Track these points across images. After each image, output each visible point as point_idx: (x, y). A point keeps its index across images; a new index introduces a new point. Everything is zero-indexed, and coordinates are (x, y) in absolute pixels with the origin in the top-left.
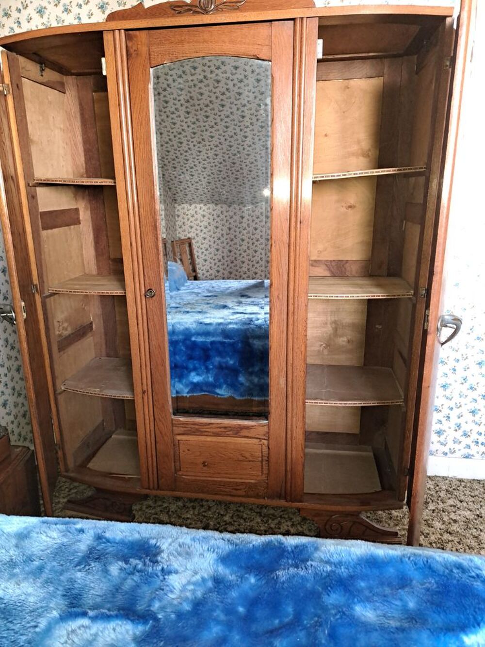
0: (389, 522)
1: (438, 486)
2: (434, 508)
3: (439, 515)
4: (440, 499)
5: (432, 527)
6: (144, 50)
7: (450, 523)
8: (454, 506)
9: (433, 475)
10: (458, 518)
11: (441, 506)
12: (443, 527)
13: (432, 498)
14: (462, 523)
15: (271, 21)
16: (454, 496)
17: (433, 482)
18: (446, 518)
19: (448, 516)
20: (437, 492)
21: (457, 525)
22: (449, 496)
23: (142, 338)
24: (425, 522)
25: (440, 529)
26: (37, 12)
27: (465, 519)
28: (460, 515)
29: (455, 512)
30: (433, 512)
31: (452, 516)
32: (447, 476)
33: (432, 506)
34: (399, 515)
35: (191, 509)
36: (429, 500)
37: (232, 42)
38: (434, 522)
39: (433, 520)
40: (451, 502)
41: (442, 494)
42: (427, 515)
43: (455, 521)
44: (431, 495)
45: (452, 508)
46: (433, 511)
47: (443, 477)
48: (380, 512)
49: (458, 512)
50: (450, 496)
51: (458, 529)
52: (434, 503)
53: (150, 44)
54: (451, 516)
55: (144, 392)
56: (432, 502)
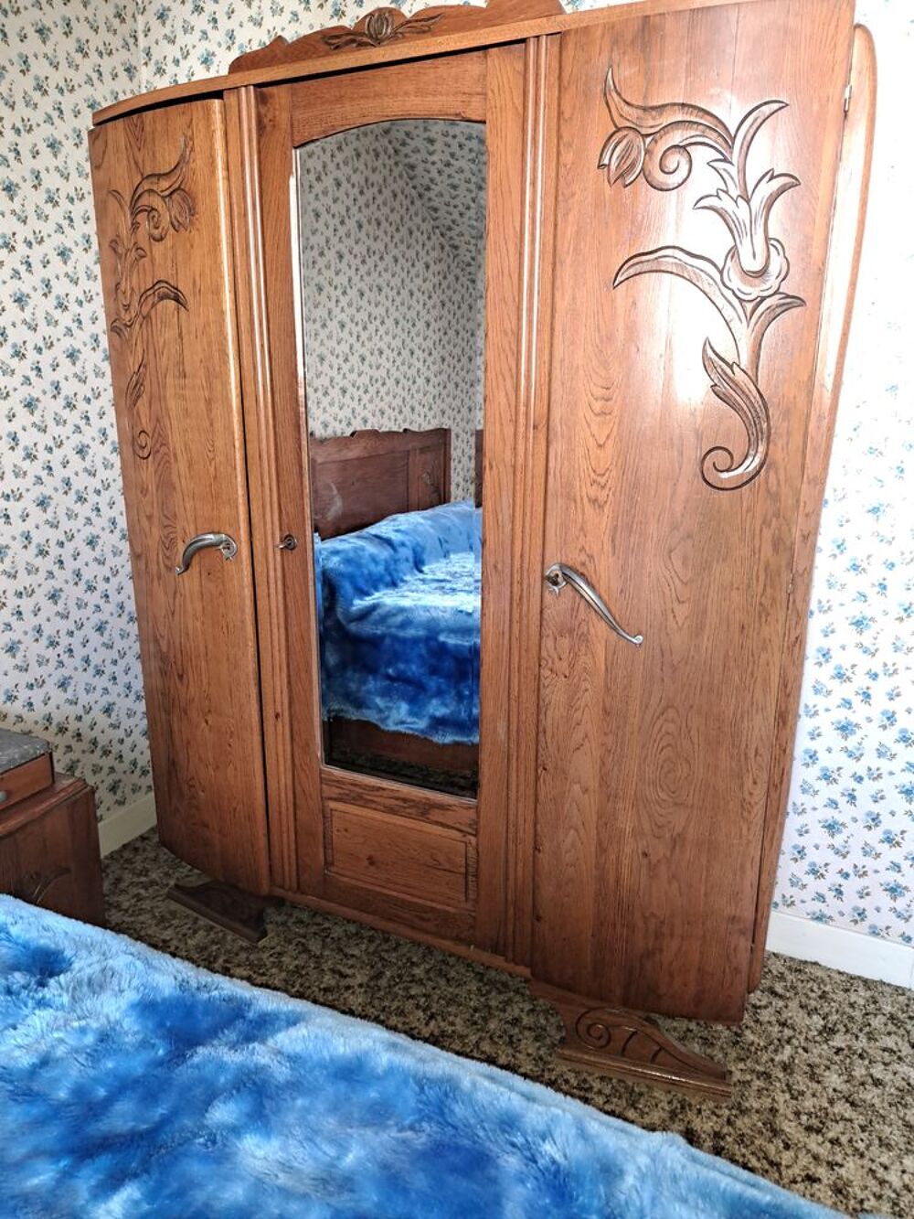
0: (729, 1051)
1: (875, 1002)
2: (843, 1046)
3: (848, 1061)
4: (867, 1029)
5: (819, 1082)
6: (283, 118)
7: (863, 1084)
8: (892, 1051)
9: (876, 978)
10: (888, 1077)
11: (862, 1043)
12: (844, 1087)
13: (850, 1025)
14: (893, 1090)
15: (485, 48)
16: (902, 1031)
17: (869, 994)
18: (859, 1072)
19: (867, 1068)
20: (867, 1014)
21: (877, 1091)
22: (891, 1027)
23: (275, 620)
24: (807, 1069)
25: (835, 1090)
26: (203, 63)
27: (904, 1083)
28: (895, 1074)
29: (885, 1064)
30: (837, 1053)
31: (878, 1071)
32: (908, 987)
33: (839, 1041)
34: (756, 1040)
35: (365, 941)
36: (840, 1027)
37: (420, 92)
38: (827, 1073)
39: (828, 1068)
40: (889, 1042)
41: (877, 1022)
42: (820, 1056)
43: (877, 1083)
44: (851, 1018)
45: (886, 1054)
46: (838, 1051)
47: (897, 988)
48: (720, 1027)
49: (896, 1067)
50: (894, 1029)
51: (876, 1101)
52: (848, 1036)
53: (294, 107)
54: (872, 1071)
55: (277, 716)
56: (847, 1031)
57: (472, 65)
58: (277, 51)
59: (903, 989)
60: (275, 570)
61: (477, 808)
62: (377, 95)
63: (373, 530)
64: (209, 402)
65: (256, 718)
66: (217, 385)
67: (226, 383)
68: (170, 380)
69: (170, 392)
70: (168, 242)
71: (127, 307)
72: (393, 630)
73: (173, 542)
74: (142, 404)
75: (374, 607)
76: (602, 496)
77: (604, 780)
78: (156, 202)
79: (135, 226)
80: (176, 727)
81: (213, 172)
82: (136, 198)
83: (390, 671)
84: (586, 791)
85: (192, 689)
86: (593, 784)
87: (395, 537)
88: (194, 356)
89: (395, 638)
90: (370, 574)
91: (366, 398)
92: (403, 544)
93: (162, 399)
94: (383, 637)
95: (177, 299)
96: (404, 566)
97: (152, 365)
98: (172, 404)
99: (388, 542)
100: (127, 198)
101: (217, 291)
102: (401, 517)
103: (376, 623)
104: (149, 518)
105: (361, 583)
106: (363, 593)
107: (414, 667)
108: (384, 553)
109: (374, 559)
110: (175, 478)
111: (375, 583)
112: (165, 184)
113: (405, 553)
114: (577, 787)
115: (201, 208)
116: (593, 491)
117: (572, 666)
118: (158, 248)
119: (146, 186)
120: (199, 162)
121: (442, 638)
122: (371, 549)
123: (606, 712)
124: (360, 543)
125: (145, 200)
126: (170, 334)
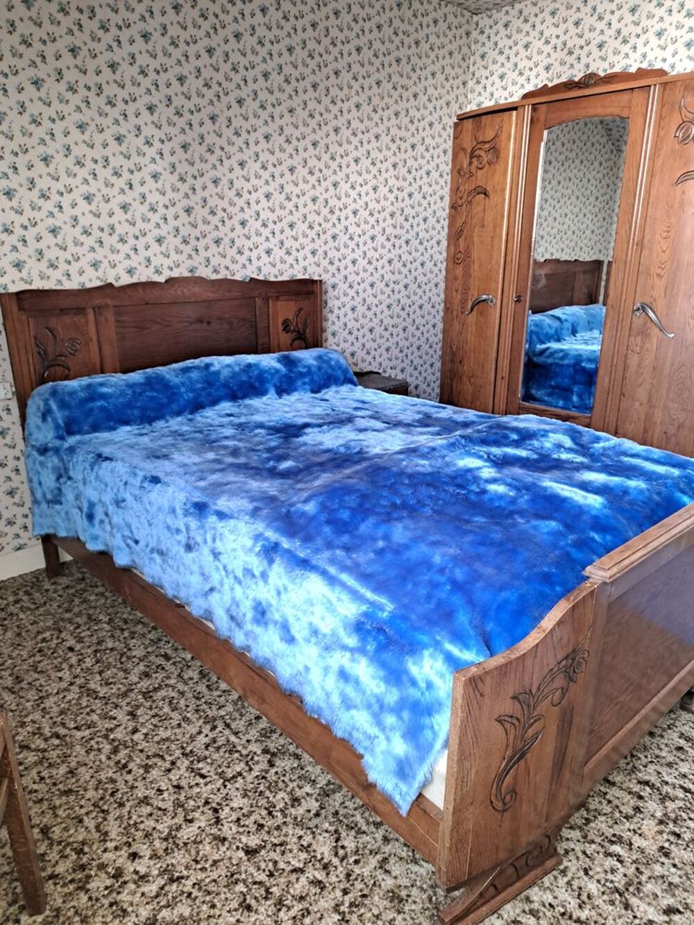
6: (542, 118)
15: (632, 89)
37: (603, 107)
53: (547, 113)
57: (626, 96)
58: (544, 90)
60: (511, 311)
61: (590, 418)
62: (585, 108)
63: (551, 312)
64: (492, 238)
65: (493, 379)
66: (498, 230)
67: (502, 229)
68: (476, 230)
69: (475, 234)
70: (485, 170)
71: (461, 198)
72: (557, 361)
73: (466, 300)
74: (461, 242)
75: (548, 349)
76: (662, 273)
77: (650, 400)
78: (482, 153)
79: (471, 163)
80: (454, 386)
81: (509, 140)
82: (473, 151)
83: (553, 383)
84: (641, 404)
85: (465, 367)
86: (645, 400)
87: (563, 317)
88: (489, 218)
89: (557, 365)
90: (547, 333)
91: (554, 241)
92: (566, 320)
93: (472, 237)
94: (551, 365)
95: (485, 194)
96: (565, 332)
97: (469, 224)
98: (476, 239)
99: (558, 318)
100: (469, 151)
101: (504, 190)
102: (567, 308)
103: (548, 357)
104: (457, 291)
105: (542, 337)
106: (543, 342)
107: (566, 381)
108: (556, 324)
109: (549, 326)
110: (472, 272)
111: (549, 338)
112: (487, 146)
113: (568, 325)
114: (637, 403)
115: (502, 155)
116: (659, 271)
117: (641, 348)
118: (480, 172)
119: (479, 146)
120: (503, 137)
121: (583, 364)
122: (548, 321)
123: (654, 369)
124: (543, 318)
125: (477, 152)
126: (479, 209)
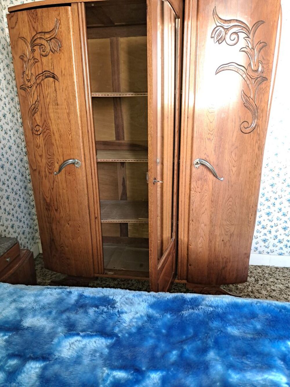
0: (236, 291)
1: (264, 271)
2: (262, 283)
3: (265, 287)
4: (265, 278)
5: (261, 294)
7: (271, 291)
8: (273, 282)
9: (261, 265)
10: (276, 288)
11: (266, 282)
12: (267, 293)
13: (261, 278)
14: (278, 291)
16: (273, 277)
17: (261, 269)
18: (269, 289)
19: (270, 288)
20: (263, 274)
21: (275, 292)
22: (270, 276)
23: (94, 187)
24: (257, 291)
25: (266, 295)
27: (280, 289)
28: (277, 287)
29: (274, 285)
30: (261, 286)
31: (272, 287)
32: (269, 265)
33: (260, 282)
34: (242, 287)
35: (122, 285)
36: (259, 279)
38: (262, 291)
39: (261, 290)
40: (271, 280)
41: (266, 275)
42: (258, 287)
43: (274, 290)
44: (260, 276)
45: (272, 283)
46: (262, 285)
47: (267, 266)
48: (231, 286)
49: (276, 285)
50: (271, 276)
51: (276, 295)
52: (262, 281)
54: (271, 288)
55: (96, 218)
56: (261, 280)
59: (268, 266)
60: (94, 170)
64: (68, 114)
66: (72, 108)
67: (75, 107)
68: (51, 107)
69: (51, 111)
70: (50, 57)
71: (29, 81)
73: (52, 164)
74: (37, 117)
76: (212, 137)
77: (211, 221)
78: (44, 42)
79: (33, 51)
80: (54, 227)
81: (69, 32)
82: (33, 40)
84: (205, 225)
85: (62, 214)
86: (208, 223)
88: (61, 98)
93: (47, 113)
95: (54, 77)
97: (42, 102)
98: (52, 115)
100: (29, 40)
101: (71, 75)
104: (41, 156)
110: (53, 141)
112: (47, 36)
114: (203, 225)
115: (64, 45)
116: (209, 136)
117: (202, 189)
118: (44, 59)
119: (39, 36)
120: (63, 28)
123: (212, 201)
125: (38, 41)
126: (51, 90)
